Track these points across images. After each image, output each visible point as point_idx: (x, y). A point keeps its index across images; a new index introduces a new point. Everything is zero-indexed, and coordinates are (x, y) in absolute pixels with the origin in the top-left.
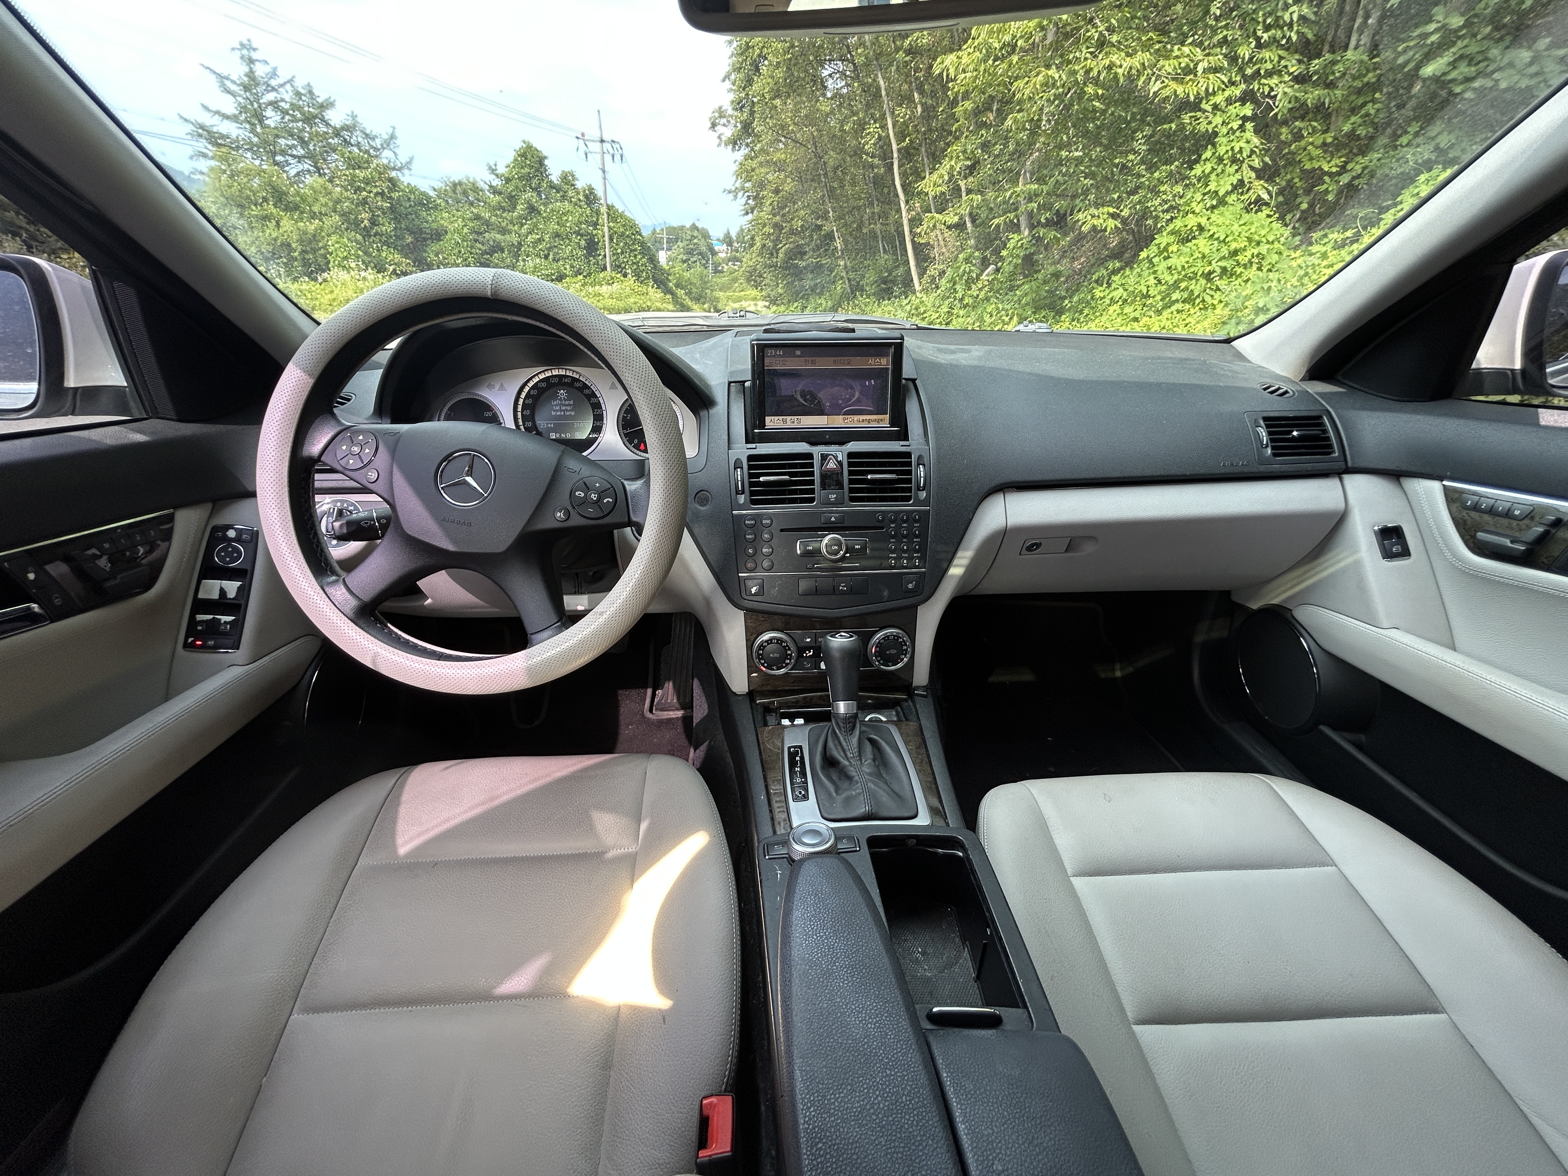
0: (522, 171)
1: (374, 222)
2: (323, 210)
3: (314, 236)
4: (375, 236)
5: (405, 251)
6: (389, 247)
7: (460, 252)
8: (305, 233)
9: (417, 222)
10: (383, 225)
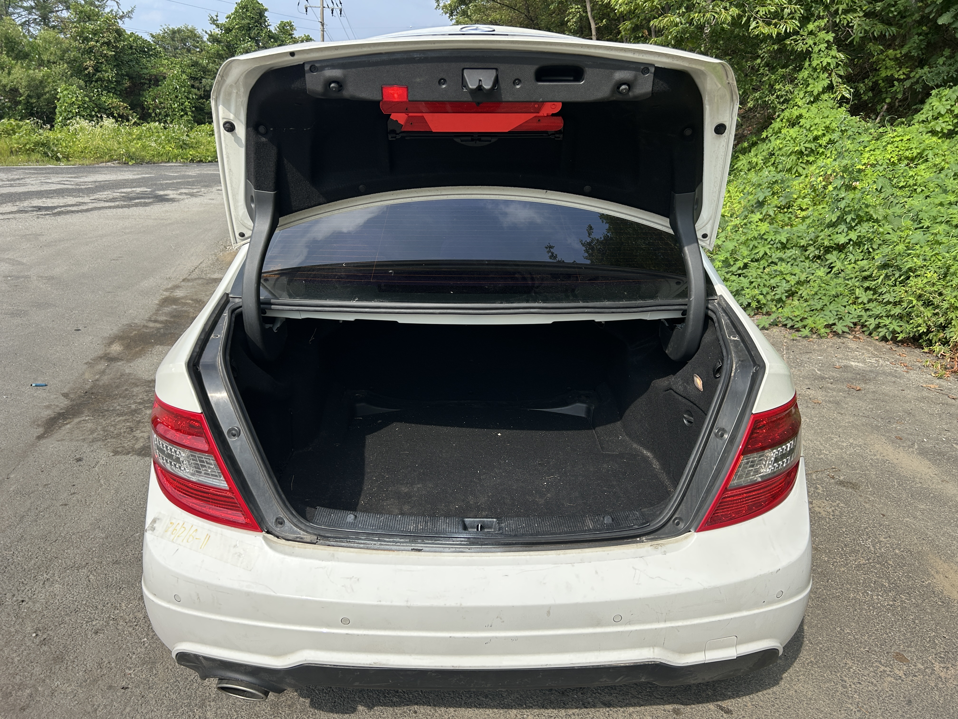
0: (243, 22)
1: (97, 70)
2: (52, 58)
3: (41, 82)
4: (96, 82)
5: (125, 95)
6: (109, 92)
7: (177, 97)
8: (33, 79)
9: (137, 68)
10: (106, 71)
